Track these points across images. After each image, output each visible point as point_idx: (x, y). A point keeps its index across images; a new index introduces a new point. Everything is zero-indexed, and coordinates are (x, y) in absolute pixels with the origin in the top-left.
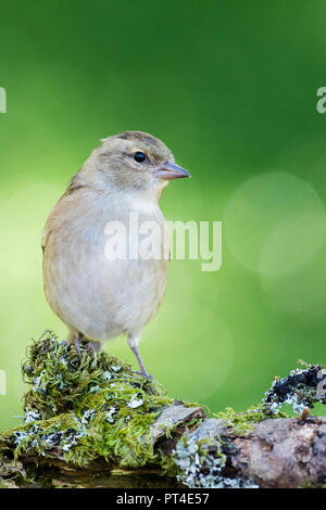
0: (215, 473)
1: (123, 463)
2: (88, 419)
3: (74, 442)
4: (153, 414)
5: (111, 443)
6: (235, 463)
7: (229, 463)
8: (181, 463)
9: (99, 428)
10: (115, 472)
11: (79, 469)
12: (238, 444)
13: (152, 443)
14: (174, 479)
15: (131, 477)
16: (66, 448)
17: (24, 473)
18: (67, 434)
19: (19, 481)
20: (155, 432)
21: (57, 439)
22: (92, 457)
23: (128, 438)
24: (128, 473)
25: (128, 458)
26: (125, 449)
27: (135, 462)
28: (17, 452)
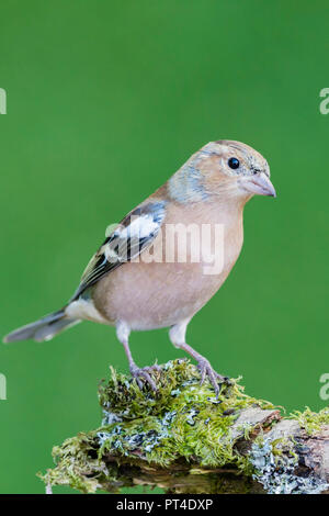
0: (289, 472)
1: (204, 463)
2: (169, 421)
3: (156, 443)
4: (231, 417)
5: (192, 444)
6: (307, 463)
7: (302, 463)
8: (257, 463)
9: (181, 429)
10: (194, 471)
11: (159, 468)
12: (311, 444)
13: (231, 444)
14: (250, 478)
15: (210, 476)
16: (148, 448)
17: (107, 472)
18: (149, 435)
19: (102, 479)
20: (233, 434)
21: (140, 440)
22: (174, 457)
23: (209, 440)
24: (206, 472)
25: (209, 459)
26: (205, 451)
27: (214, 463)
28: (101, 452)
